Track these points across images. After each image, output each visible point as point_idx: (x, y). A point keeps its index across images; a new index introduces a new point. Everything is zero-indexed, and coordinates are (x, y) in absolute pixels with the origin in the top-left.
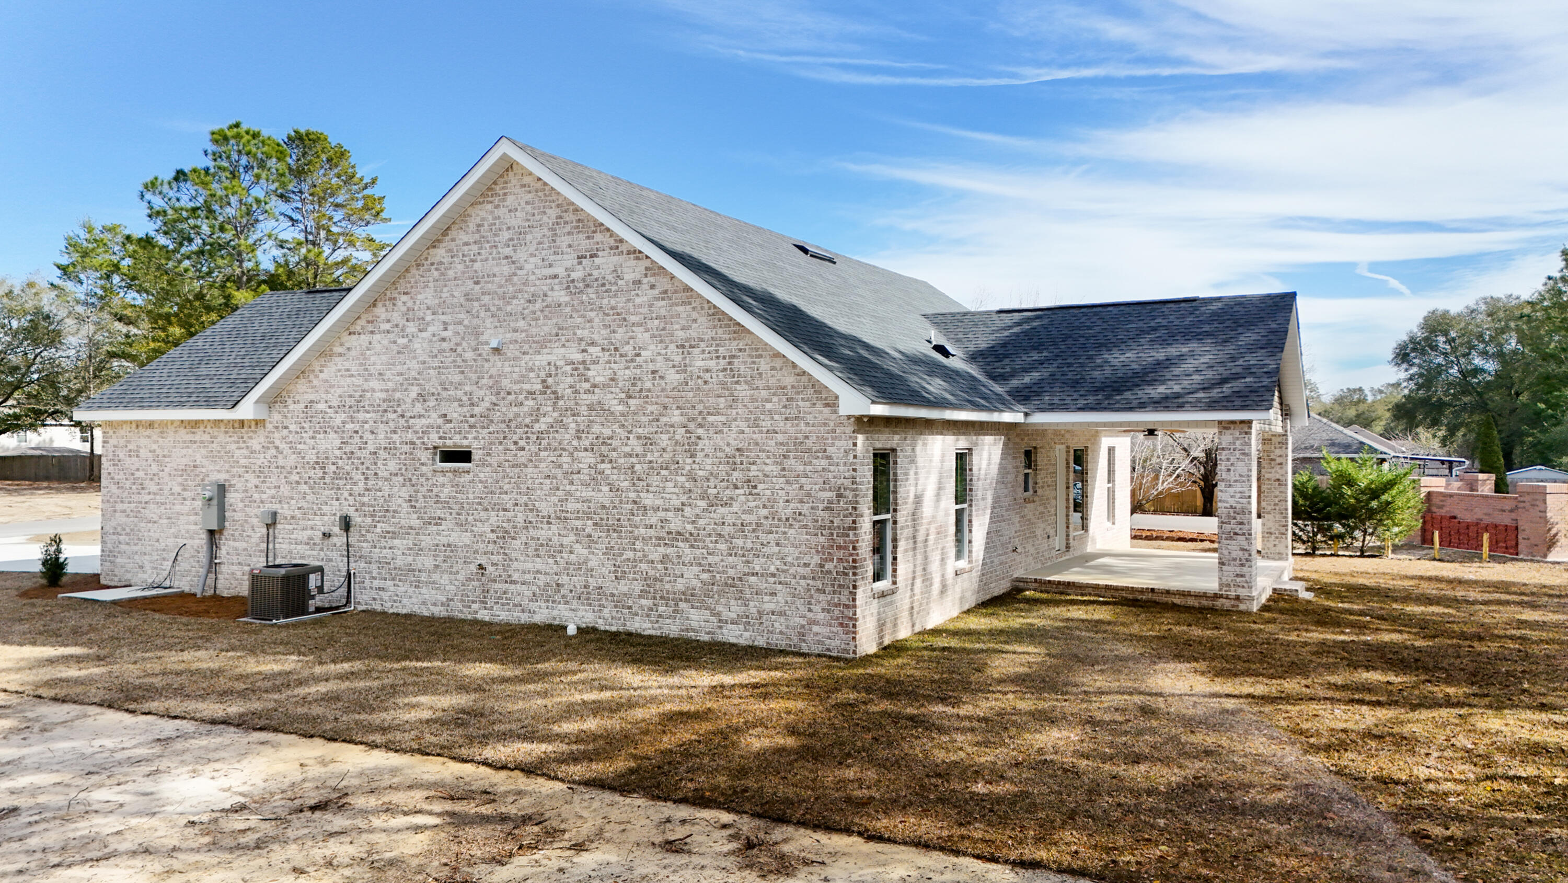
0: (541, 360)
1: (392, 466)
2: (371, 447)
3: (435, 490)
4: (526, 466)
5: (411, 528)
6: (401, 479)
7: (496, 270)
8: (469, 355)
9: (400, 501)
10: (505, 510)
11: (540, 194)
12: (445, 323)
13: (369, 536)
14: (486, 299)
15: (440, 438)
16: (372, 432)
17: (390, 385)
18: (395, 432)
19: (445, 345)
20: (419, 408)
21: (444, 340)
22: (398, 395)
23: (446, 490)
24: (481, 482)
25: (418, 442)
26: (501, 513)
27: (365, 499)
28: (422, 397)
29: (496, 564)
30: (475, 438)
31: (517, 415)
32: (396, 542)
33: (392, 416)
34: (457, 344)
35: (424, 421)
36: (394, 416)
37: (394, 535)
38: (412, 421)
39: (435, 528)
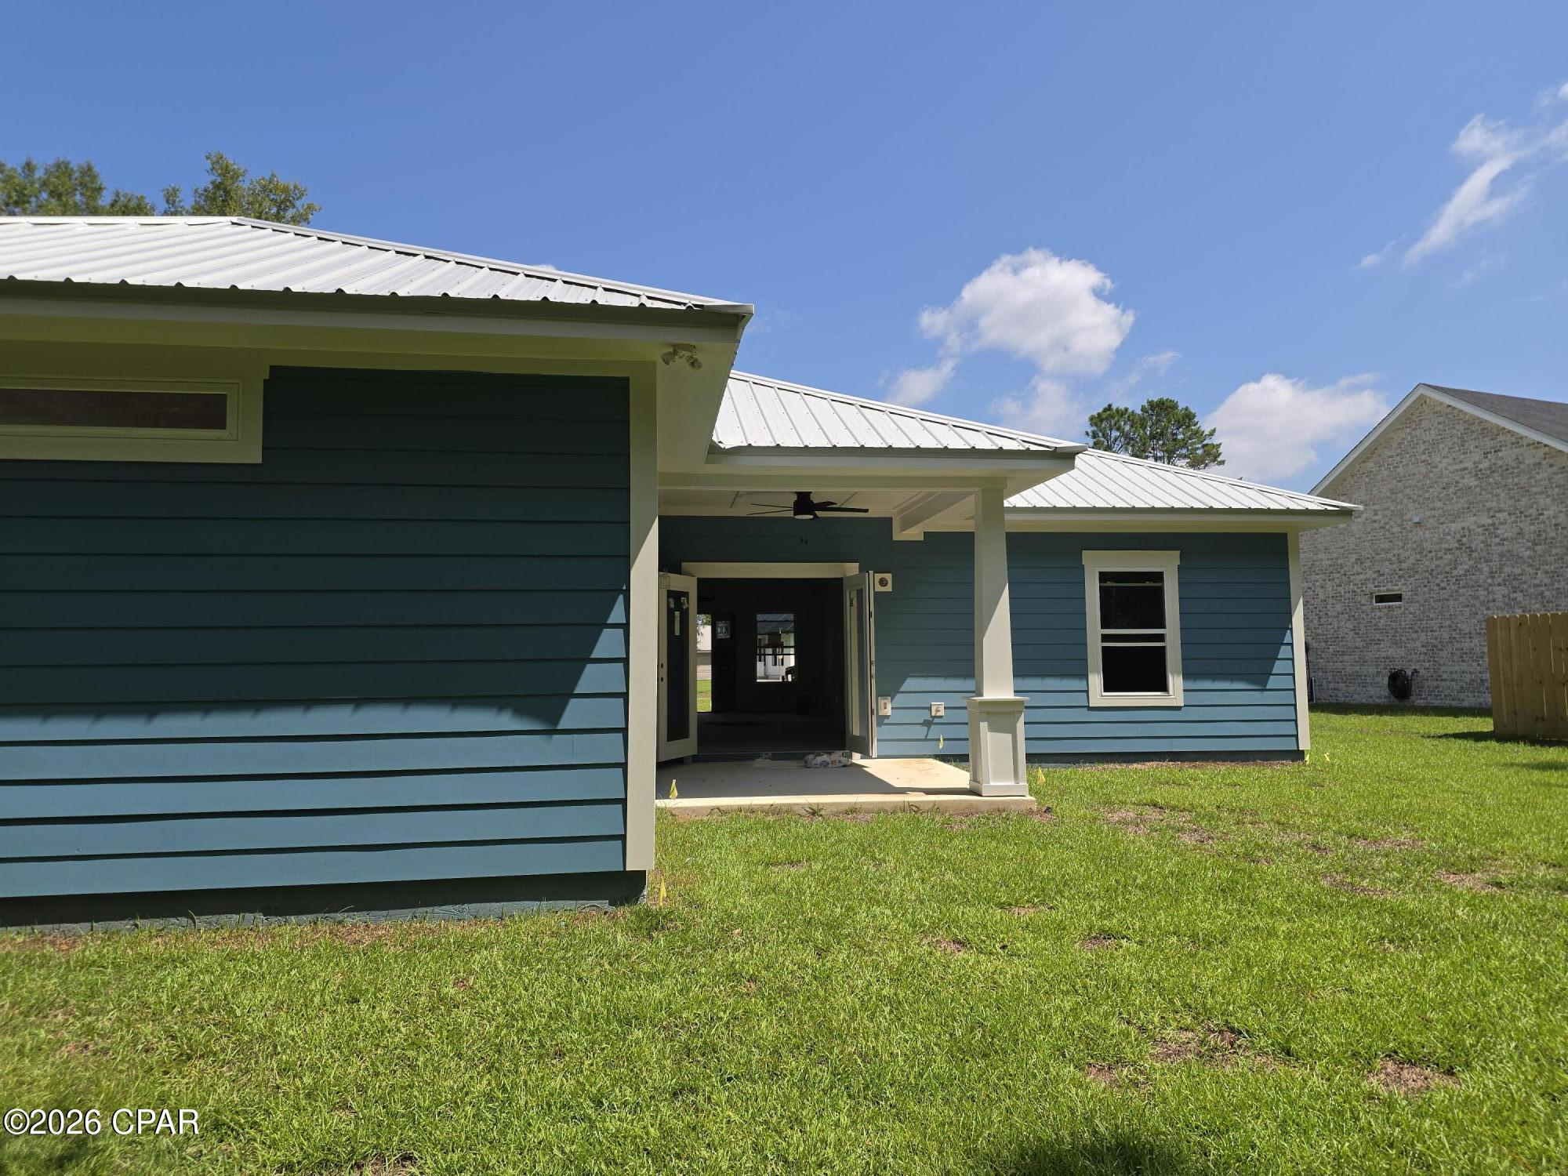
0: (1455, 527)
1: (1339, 608)
2: (1322, 597)
3: (1374, 622)
4: (1447, 600)
5: (1356, 648)
6: (1347, 616)
7: (1416, 471)
8: (1396, 529)
9: (1346, 630)
10: (1432, 631)
11: (1450, 416)
12: (1375, 511)
13: (1323, 655)
14: (1408, 491)
15: (1376, 587)
16: (1322, 587)
17: (1335, 555)
18: (1340, 586)
19: (1376, 525)
20: (1357, 568)
21: (1375, 521)
22: (1340, 561)
23: (1382, 621)
24: (1410, 613)
25: (1358, 591)
26: (1429, 634)
27: (1319, 631)
28: (1359, 561)
29: (1428, 669)
30: (1404, 584)
31: (1437, 566)
32: (1345, 658)
33: (1336, 575)
34: (1386, 524)
35: (1361, 576)
36: (1339, 575)
37: (1343, 653)
38: (1352, 578)
39: (1376, 647)
